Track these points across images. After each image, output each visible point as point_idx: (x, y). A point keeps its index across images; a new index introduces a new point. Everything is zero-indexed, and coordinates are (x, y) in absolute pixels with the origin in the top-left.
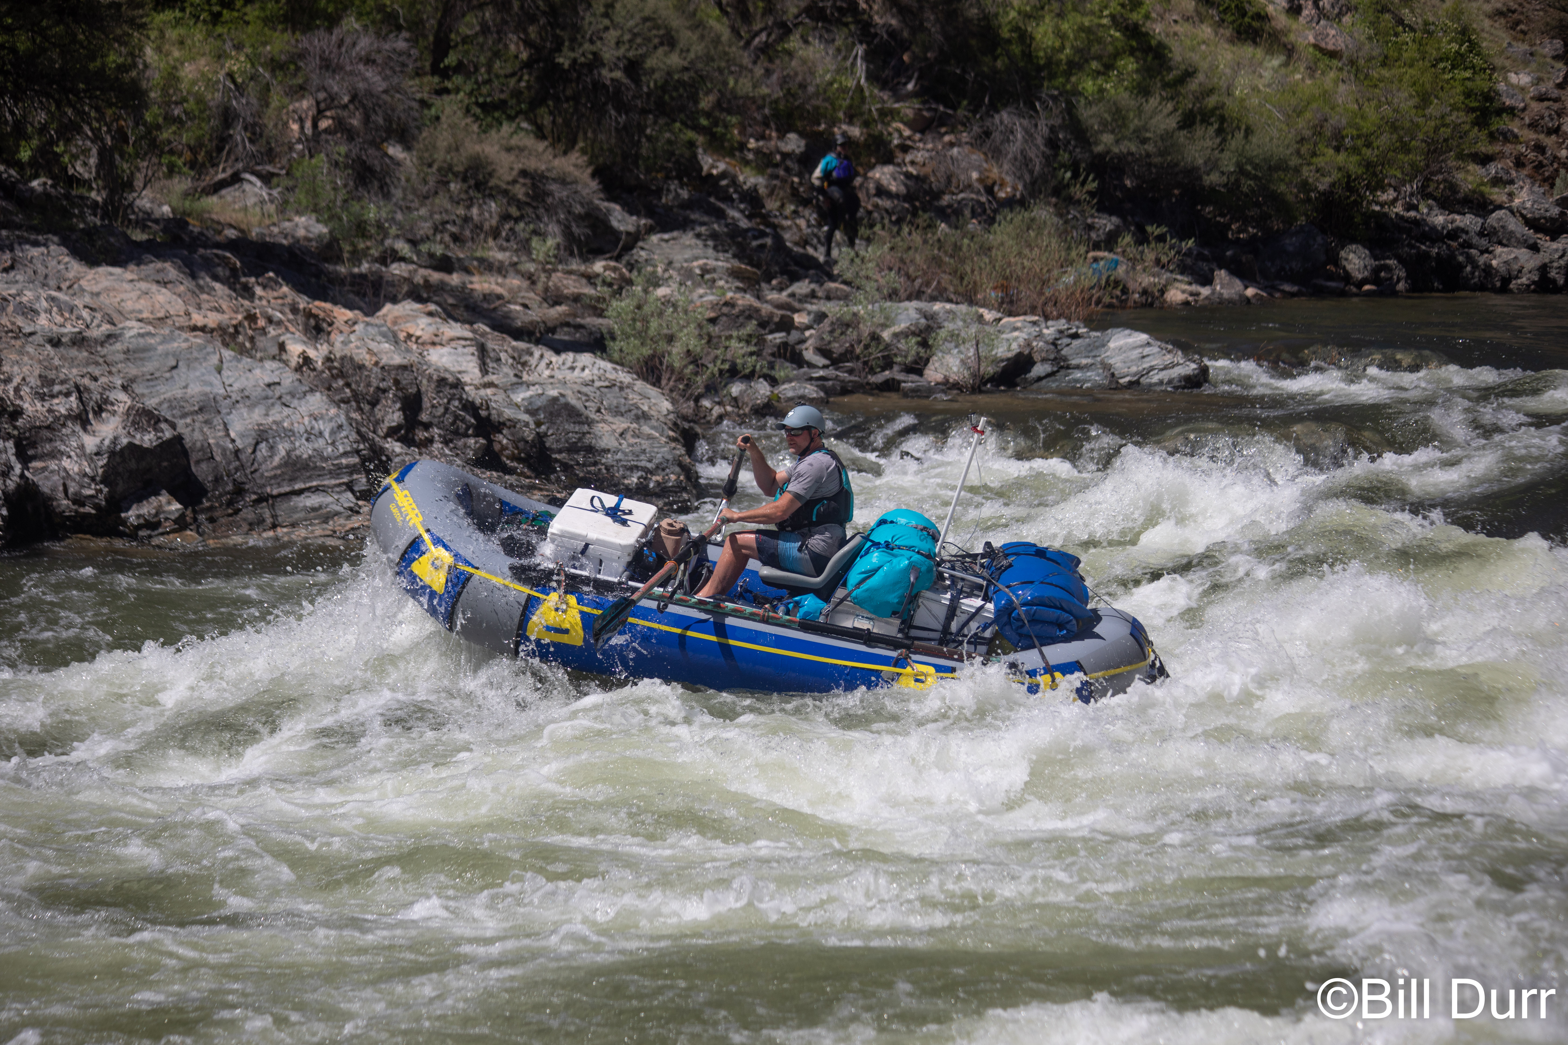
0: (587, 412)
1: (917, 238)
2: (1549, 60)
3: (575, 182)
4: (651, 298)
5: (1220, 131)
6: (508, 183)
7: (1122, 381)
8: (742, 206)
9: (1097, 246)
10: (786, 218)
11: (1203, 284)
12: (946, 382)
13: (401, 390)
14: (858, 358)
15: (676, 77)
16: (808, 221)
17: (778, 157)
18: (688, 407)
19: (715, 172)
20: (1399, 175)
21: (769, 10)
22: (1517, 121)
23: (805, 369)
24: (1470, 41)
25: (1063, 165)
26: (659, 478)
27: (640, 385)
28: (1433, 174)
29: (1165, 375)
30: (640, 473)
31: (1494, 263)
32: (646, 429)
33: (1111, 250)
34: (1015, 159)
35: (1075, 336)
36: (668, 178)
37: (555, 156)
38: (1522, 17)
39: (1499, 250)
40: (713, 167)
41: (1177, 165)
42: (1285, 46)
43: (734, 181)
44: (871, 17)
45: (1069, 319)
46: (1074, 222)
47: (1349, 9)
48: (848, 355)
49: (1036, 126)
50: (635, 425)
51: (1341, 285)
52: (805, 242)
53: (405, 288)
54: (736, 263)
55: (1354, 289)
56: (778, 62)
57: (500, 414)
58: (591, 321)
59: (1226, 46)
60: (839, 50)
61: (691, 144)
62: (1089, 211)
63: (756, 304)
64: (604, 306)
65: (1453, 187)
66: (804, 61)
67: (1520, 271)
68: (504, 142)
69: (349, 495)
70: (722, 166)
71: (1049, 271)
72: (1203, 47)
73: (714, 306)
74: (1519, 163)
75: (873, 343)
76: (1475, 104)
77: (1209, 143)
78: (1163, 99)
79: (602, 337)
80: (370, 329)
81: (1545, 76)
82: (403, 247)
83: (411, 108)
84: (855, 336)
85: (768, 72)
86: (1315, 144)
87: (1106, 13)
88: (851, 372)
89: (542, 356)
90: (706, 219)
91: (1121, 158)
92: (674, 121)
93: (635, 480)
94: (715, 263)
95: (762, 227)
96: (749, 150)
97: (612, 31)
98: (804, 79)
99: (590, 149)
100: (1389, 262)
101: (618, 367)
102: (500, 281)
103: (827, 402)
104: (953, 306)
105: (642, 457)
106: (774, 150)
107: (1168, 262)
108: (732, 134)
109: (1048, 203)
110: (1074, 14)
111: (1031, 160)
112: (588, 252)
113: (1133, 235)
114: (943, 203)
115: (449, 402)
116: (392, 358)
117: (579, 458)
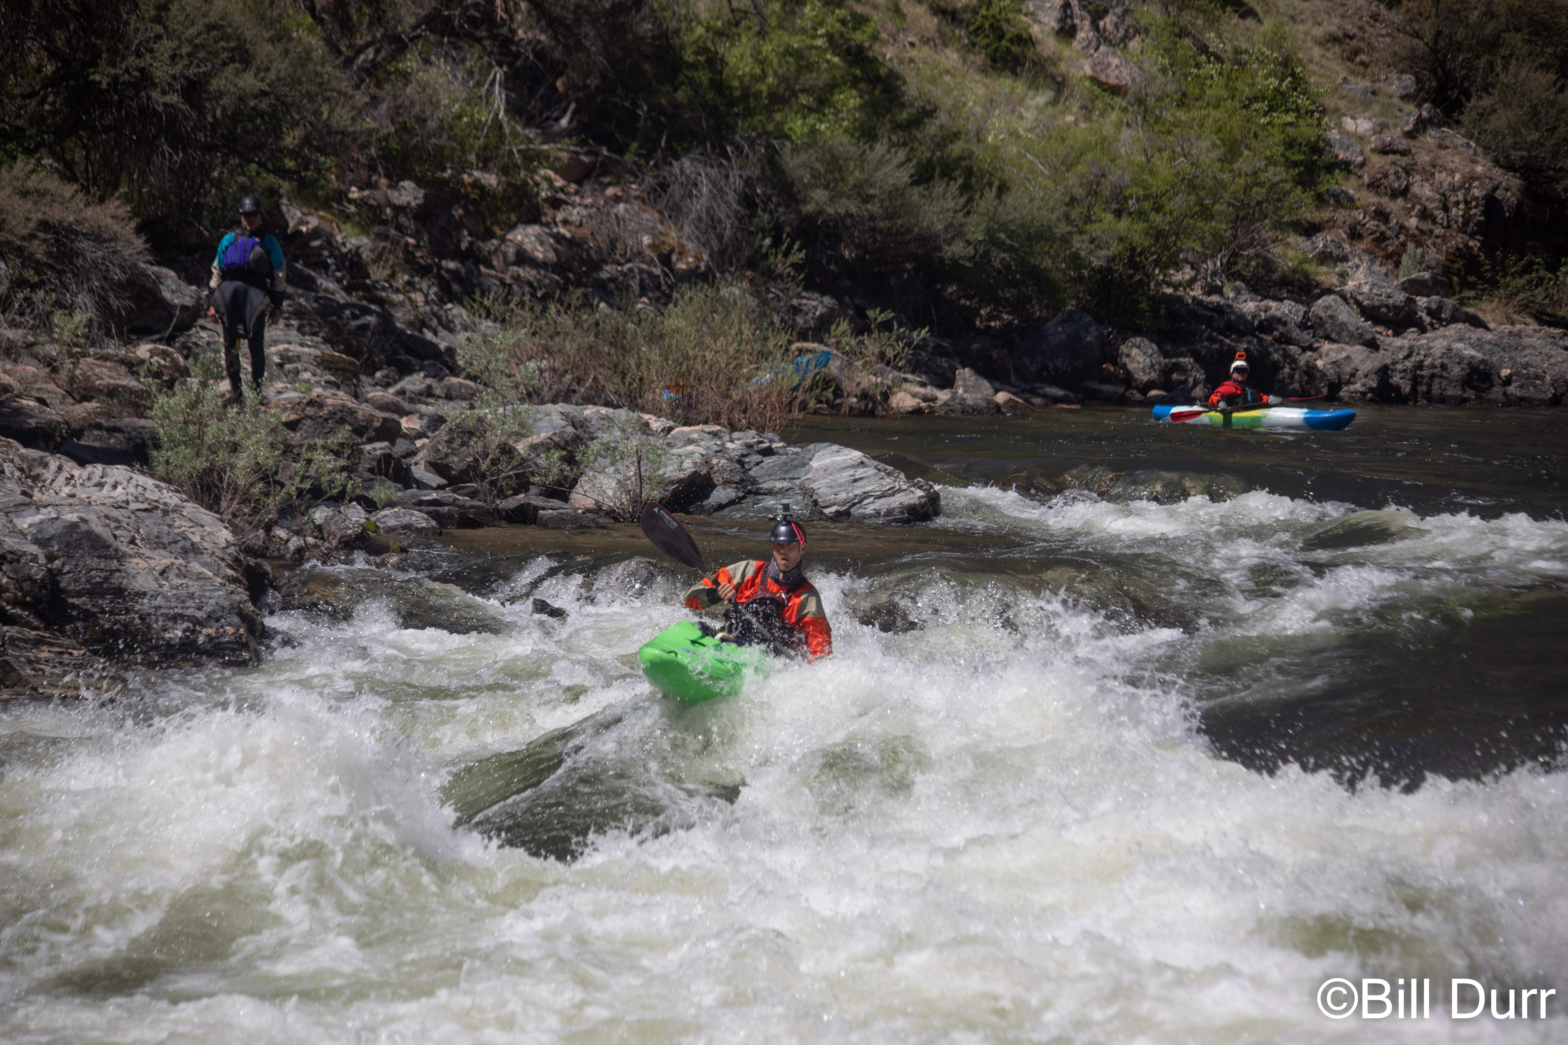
0: (117, 543)
1: (566, 321)
2: (1396, 101)
3: (114, 239)
4: (209, 394)
5: (966, 188)
6: (23, 238)
7: (827, 511)
8: (339, 274)
9: (803, 336)
10: (398, 291)
11: (941, 387)
12: (598, 509)
14: (483, 476)
15: (252, 103)
16: (426, 296)
17: (388, 211)
18: (257, 537)
19: (304, 229)
20: (1198, 248)
21: (378, 19)
22: (1353, 180)
23: (414, 491)
24: (1293, 75)
25: (763, 230)
26: (211, 631)
27: (190, 508)
28: (1241, 248)
29: (882, 505)
30: (185, 625)
31: (1320, 363)
32: (196, 566)
33: (821, 341)
34: (700, 220)
35: (768, 452)
37: (87, 205)
38: (1362, 45)
39: (1326, 346)
40: (301, 222)
41: (909, 231)
42: (1053, 78)
43: (329, 242)
44: (513, 32)
45: (761, 429)
46: (774, 304)
47: (1137, 32)
48: (471, 472)
49: (727, 177)
50: (181, 561)
51: (1121, 389)
52: (421, 323)
54: (328, 350)
55: (1138, 396)
56: (388, 87)
58: (131, 422)
59: (977, 77)
60: (471, 73)
61: (274, 192)
62: (794, 289)
63: (351, 403)
64: (148, 403)
65: (1268, 265)
66: (424, 87)
67: (1353, 375)
68: (18, 184)
70: (313, 222)
71: (739, 366)
72: (947, 78)
73: (295, 406)
74: (1355, 235)
75: (504, 458)
76: (1298, 157)
77: (951, 204)
78: (892, 144)
79: (144, 445)
81: (1391, 122)
84: (480, 447)
85: (375, 101)
86: (1090, 207)
87: (821, 31)
88: (473, 495)
89: (60, 468)
91: (837, 220)
92: (250, 161)
93: (180, 634)
94: (299, 349)
95: (364, 303)
96: (350, 201)
97: (165, 41)
98: (423, 111)
99: (136, 196)
100: (1181, 360)
101: (162, 485)
102: (8, 367)
103: (440, 534)
104: (611, 410)
105: (189, 603)
106: (383, 201)
107: (895, 357)
108: (329, 181)
109: (743, 277)
110: (780, 32)
111: (720, 221)
112: (131, 331)
113: (851, 321)
114: (604, 275)
117: (105, 603)
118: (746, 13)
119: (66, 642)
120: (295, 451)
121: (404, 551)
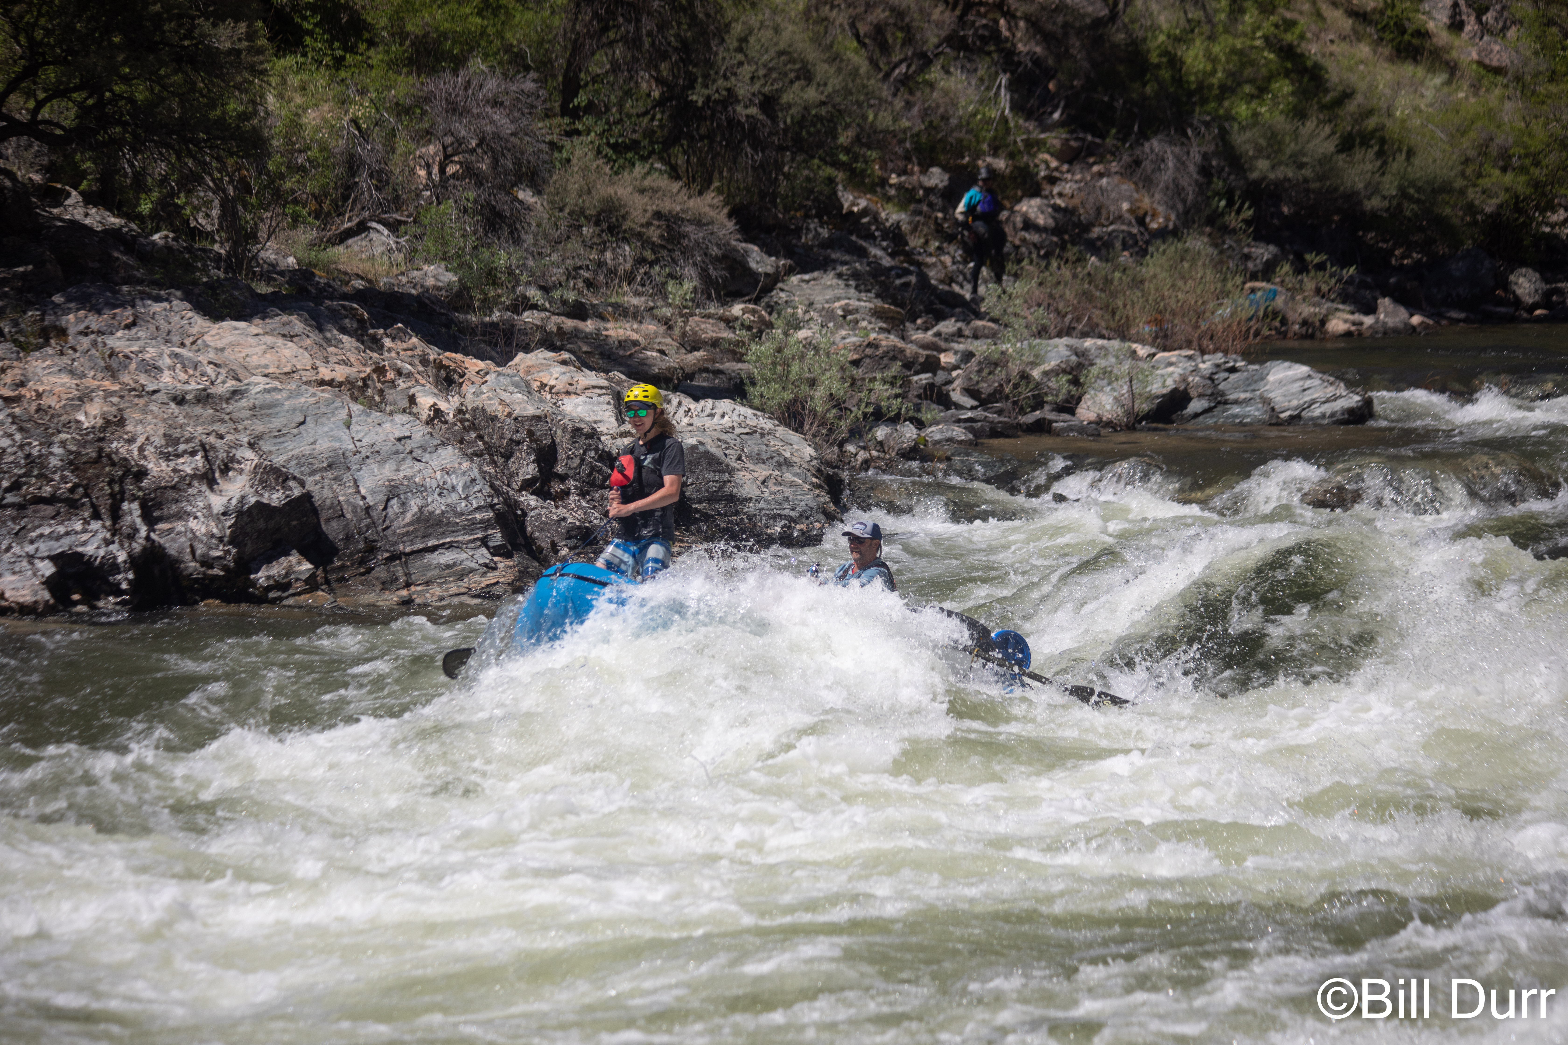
0: (727, 460)
1: (1066, 272)
3: (711, 223)
4: (792, 340)
5: (1380, 154)
6: (642, 226)
7: (1282, 416)
8: (885, 244)
9: (1254, 277)
10: (931, 255)
11: (1366, 313)
12: (1099, 421)
13: (536, 441)
14: (1007, 398)
15: (813, 112)
16: (953, 258)
17: (921, 192)
18: (832, 453)
19: (855, 209)
21: (908, 41)
23: (953, 411)
25: (1217, 193)
26: (803, 527)
27: (781, 431)
29: (1328, 408)
30: (783, 522)
32: (788, 476)
33: (1268, 281)
34: (1167, 188)
35: (1233, 370)
36: (807, 216)
37: (690, 197)
40: (853, 204)
41: (1336, 189)
42: (1447, 63)
43: (876, 219)
44: (1014, 45)
45: (1226, 352)
46: (1230, 252)
47: (1514, 23)
48: (997, 395)
49: (1188, 153)
50: (777, 472)
52: (950, 280)
53: (538, 336)
54: (879, 303)
55: (1525, 315)
56: (918, 94)
58: (730, 366)
59: (1385, 65)
60: (981, 80)
61: (831, 181)
62: (1246, 240)
63: (901, 344)
64: (743, 350)
66: (946, 92)
68: (637, 183)
69: (484, 551)
70: (863, 203)
71: (1204, 303)
72: (1362, 67)
73: (856, 348)
75: (1023, 383)
77: (1369, 167)
78: (1320, 122)
79: (742, 382)
80: (501, 378)
82: (534, 294)
83: (540, 151)
84: (1003, 375)
85: (909, 105)
86: (1481, 165)
87: (1259, 34)
88: (1000, 412)
89: (680, 403)
90: (847, 258)
91: (1278, 184)
92: (813, 157)
93: (779, 529)
94: (857, 303)
95: (905, 265)
96: (891, 186)
97: (746, 66)
98: (946, 111)
99: (726, 189)
100: (1560, 285)
101: (759, 413)
102: (635, 327)
103: (977, 445)
104: (1105, 342)
105: (785, 505)
106: (916, 185)
107: (1329, 291)
108: (873, 170)
109: (1202, 233)
110: (1225, 36)
111: (1183, 189)
112: (726, 295)
113: (1292, 264)
114: (1093, 235)
115: (584, 453)
116: (525, 409)
117: (720, 507)
118: (1199, 22)
120: (860, 383)
121: (948, 459)
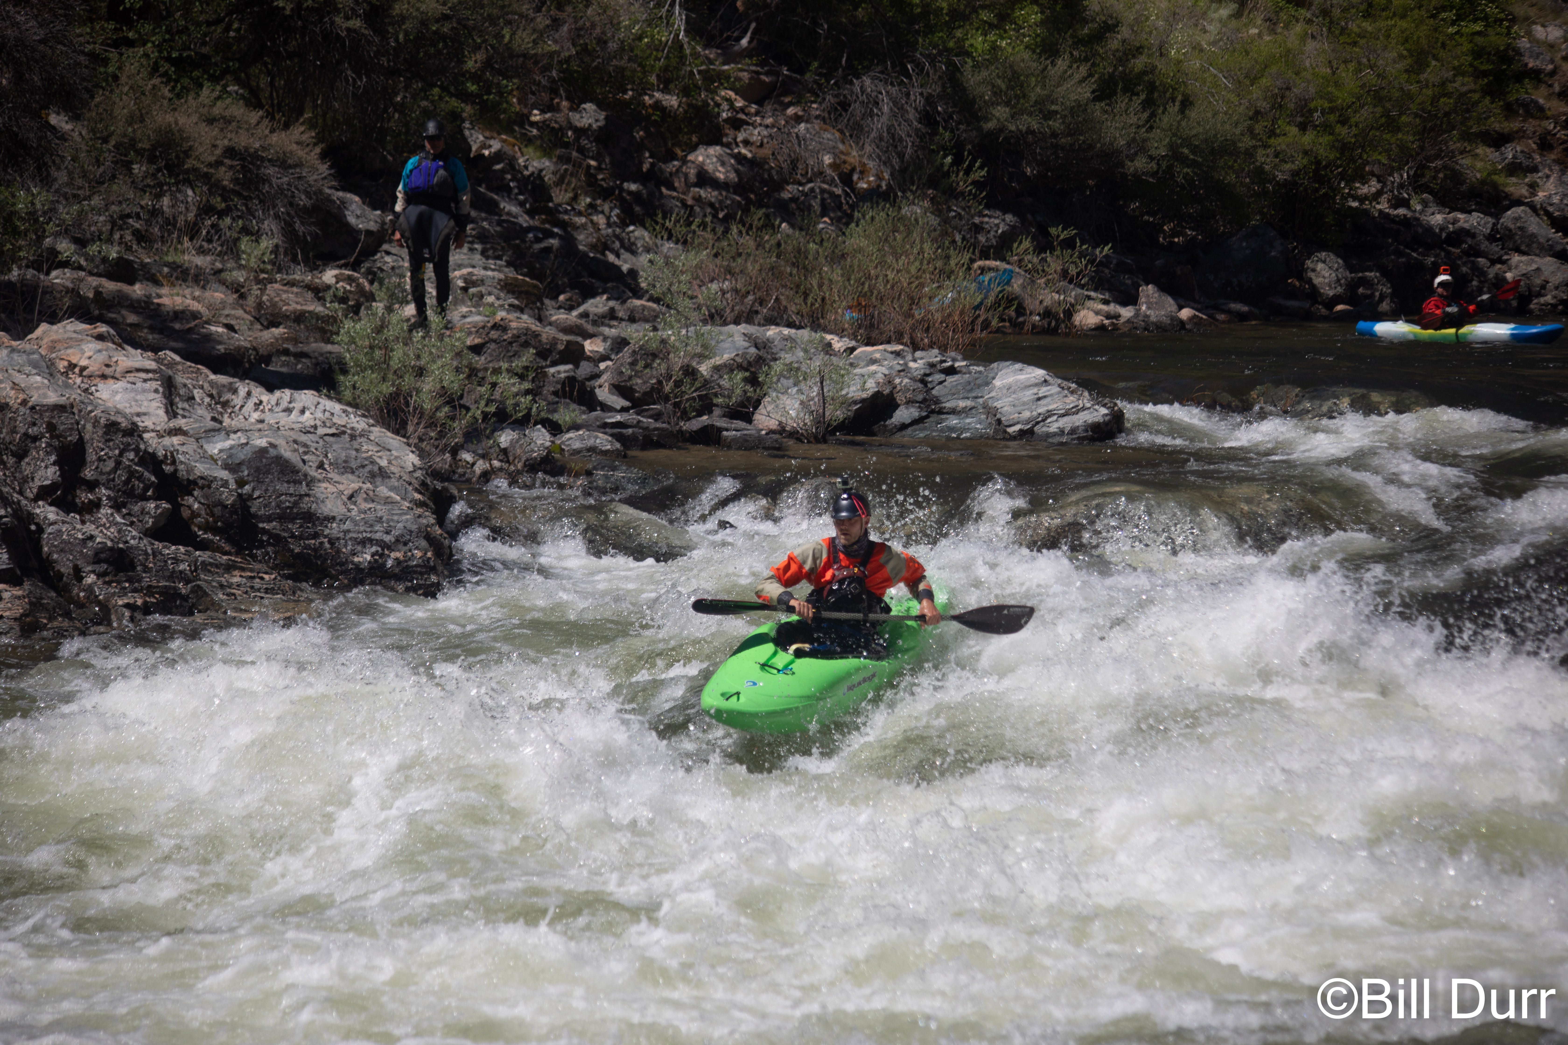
0: (306, 468)
1: (748, 242)
3: (299, 165)
4: (394, 319)
5: (1148, 103)
6: (210, 165)
7: (1010, 430)
8: (521, 197)
9: (985, 254)
10: (580, 214)
11: (1124, 304)
12: (782, 430)
13: (58, 437)
14: (667, 398)
15: (434, 27)
16: (608, 218)
17: (570, 133)
18: (443, 461)
19: (486, 153)
20: (1385, 160)
22: (1543, 89)
23: (598, 413)
25: (944, 148)
26: (399, 555)
27: (377, 432)
28: (1429, 159)
29: (1066, 423)
30: (374, 549)
31: (1509, 276)
33: (1003, 259)
34: (881, 138)
35: (951, 371)
37: (272, 131)
39: (1516, 258)
40: (484, 146)
41: (1091, 147)
43: (512, 165)
45: (943, 349)
46: (955, 222)
48: (655, 394)
49: (908, 95)
50: (368, 485)
51: (1307, 305)
52: (603, 246)
53: (67, 302)
54: (511, 273)
55: (1324, 311)
56: (569, 9)
57: (190, 470)
58: (317, 348)
61: (457, 116)
62: (975, 207)
63: (535, 326)
64: (335, 329)
65: (1456, 177)
66: (605, 8)
67: (1543, 287)
68: (204, 111)
70: (496, 145)
71: (922, 285)
73: (480, 329)
74: (1545, 145)
75: (687, 380)
76: (1485, 67)
77: (1133, 119)
78: (1074, 60)
79: (331, 370)
80: (15, 356)
82: (65, 247)
83: (78, 64)
84: (663, 369)
85: (556, 23)
86: (1274, 120)
88: (657, 416)
89: (249, 394)
91: (1019, 137)
92: (432, 85)
93: (369, 558)
94: (483, 272)
95: (547, 226)
96: (533, 124)
98: (604, 33)
99: (320, 121)
100: (1369, 274)
101: (350, 409)
102: (197, 293)
103: (625, 456)
104: (793, 331)
105: (378, 527)
106: (564, 124)
107: (1078, 274)
108: (510, 104)
109: (924, 196)
111: (901, 140)
112: (317, 257)
113: (1033, 239)
114: (786, 195)
115: (121, 454)
116: (45, 396)
117: (295, 528)
119: (258, 566)
120: (480, 375)
121: (589, 473)
